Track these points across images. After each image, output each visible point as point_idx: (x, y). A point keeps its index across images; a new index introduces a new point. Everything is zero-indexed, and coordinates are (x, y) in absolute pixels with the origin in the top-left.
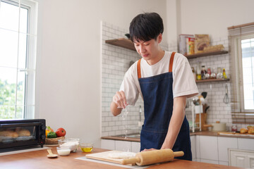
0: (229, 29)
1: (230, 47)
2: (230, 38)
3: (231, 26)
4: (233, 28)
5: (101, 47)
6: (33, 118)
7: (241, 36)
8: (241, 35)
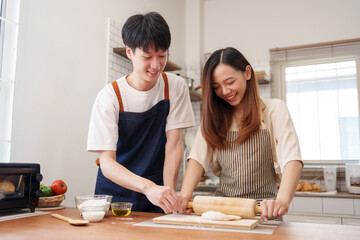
0: (271, 51)
1: (272, 75)
2: (273, 63)
3: (274, 47)
4: (277, 50)
5: (108, 59)
6: (7, 160)
7: (287, 63)
8: (287, 61)
